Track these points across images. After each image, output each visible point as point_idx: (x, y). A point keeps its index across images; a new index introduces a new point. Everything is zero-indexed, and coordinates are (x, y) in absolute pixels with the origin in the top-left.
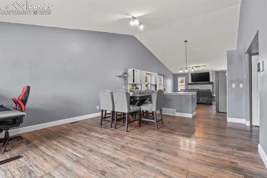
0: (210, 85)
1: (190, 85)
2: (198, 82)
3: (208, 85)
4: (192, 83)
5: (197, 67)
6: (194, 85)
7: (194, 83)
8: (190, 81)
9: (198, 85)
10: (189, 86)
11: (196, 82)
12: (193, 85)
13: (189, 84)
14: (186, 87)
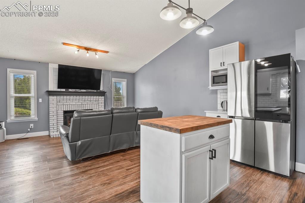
0: (100, 97)
1: (53, 95)
2: (74, 90)
3: (97, 97)
4: (59, 90)
5: (87, 49)
6: (65, 97)
7: (64, 90)
8: (53, 86)
9: (75, 97)
10: (51, 98)
11: (70, 90)
12: (62, 97)
13: (50, 93)
14: (40, 100)
